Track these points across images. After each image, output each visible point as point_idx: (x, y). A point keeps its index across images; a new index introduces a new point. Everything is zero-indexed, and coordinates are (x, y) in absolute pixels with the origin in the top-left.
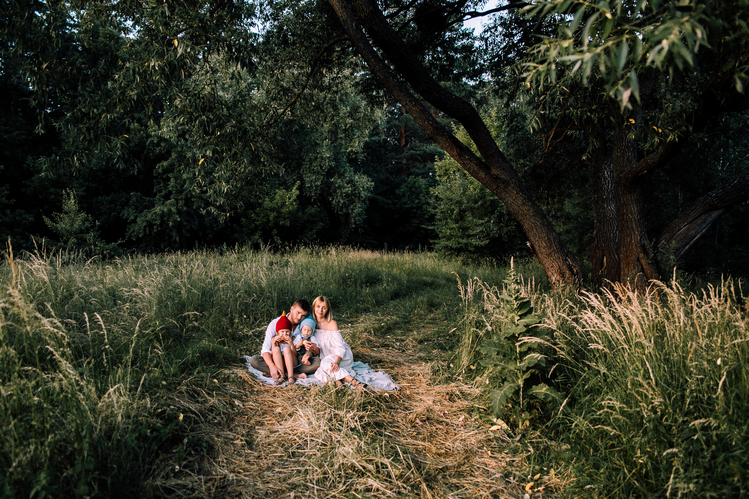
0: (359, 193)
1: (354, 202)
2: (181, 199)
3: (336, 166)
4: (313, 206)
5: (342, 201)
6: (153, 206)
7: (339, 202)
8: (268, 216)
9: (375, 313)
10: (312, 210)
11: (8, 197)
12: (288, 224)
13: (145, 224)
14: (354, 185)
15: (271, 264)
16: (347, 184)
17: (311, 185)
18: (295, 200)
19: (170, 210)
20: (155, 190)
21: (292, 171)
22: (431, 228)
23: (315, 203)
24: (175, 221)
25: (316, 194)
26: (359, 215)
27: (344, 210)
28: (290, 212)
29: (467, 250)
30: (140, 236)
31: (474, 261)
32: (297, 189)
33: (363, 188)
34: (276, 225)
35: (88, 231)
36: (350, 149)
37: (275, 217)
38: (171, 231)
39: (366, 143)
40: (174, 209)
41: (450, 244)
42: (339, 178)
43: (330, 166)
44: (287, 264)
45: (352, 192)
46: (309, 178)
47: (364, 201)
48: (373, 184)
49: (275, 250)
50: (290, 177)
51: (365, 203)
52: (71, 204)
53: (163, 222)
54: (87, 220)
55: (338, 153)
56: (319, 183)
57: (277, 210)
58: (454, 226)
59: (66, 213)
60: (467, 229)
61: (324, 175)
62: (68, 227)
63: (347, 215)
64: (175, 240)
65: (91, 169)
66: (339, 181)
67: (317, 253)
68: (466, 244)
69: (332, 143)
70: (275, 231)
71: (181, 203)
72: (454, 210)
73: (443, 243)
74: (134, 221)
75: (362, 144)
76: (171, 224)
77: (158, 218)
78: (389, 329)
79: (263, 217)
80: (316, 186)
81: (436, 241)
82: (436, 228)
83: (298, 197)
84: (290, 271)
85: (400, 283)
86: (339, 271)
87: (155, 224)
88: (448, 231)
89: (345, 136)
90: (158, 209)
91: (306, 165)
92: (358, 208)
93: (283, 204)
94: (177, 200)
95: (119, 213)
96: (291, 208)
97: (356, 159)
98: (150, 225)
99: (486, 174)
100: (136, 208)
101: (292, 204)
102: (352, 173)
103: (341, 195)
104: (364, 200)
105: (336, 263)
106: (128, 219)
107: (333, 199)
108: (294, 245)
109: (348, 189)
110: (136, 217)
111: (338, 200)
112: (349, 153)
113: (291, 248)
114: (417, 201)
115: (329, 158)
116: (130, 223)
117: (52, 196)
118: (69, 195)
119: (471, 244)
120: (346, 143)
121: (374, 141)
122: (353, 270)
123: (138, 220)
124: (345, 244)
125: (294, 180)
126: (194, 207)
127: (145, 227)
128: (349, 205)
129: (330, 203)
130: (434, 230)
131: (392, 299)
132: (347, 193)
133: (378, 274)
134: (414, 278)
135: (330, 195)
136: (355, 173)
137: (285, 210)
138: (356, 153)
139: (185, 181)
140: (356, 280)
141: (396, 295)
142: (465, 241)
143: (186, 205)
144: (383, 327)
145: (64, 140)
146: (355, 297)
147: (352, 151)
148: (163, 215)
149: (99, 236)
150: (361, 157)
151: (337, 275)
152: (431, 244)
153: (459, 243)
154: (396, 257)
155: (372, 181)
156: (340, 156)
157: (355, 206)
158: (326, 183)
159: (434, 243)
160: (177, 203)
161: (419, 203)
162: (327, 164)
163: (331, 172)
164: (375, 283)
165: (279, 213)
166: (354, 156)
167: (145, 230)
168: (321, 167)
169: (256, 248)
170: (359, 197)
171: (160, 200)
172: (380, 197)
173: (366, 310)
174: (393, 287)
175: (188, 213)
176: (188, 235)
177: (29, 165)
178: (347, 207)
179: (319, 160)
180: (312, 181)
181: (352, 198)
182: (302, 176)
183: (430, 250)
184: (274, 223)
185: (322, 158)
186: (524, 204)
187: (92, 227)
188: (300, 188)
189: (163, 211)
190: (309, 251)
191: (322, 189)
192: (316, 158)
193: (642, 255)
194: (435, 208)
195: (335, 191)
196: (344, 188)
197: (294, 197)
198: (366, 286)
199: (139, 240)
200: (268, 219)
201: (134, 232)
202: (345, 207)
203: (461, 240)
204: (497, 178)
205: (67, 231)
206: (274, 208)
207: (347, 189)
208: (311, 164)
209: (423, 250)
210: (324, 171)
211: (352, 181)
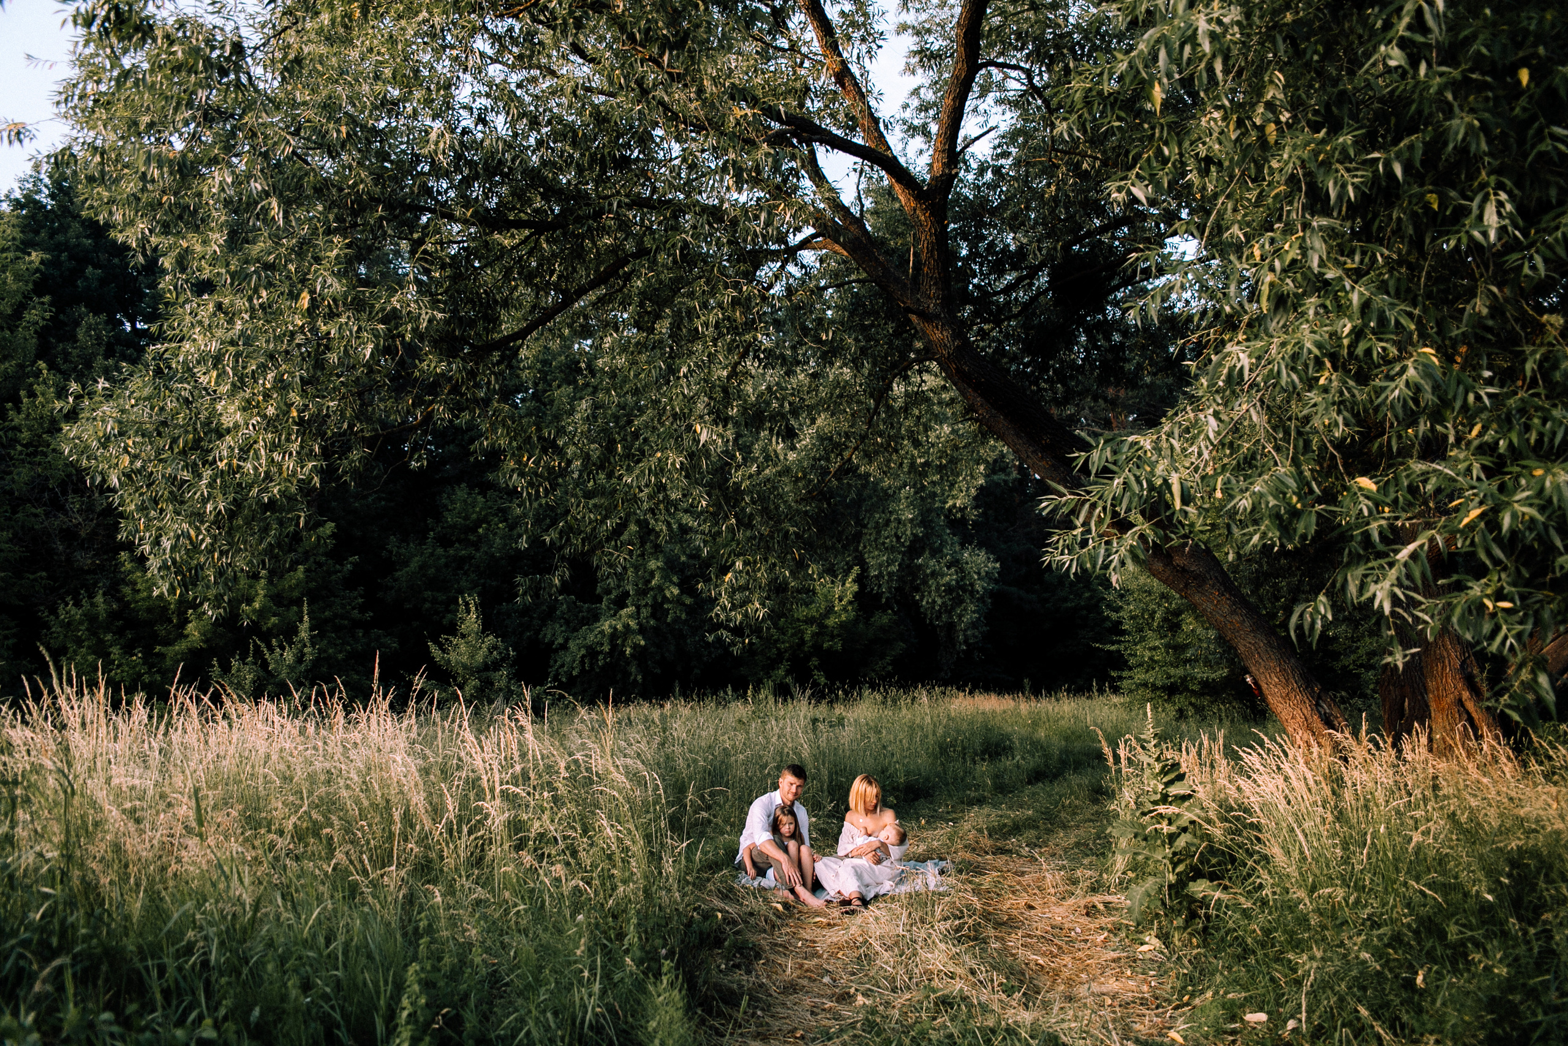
0: (972, 585)
1: (962, 601)
2: (646, 605)
3: (926, 535)
4: (884, 611)
5: (939, 601)
6: (596, 618)
7: (934, 602)
8: (803, 632)
9: (995, 806)
10: (884, 619)
11: (363, 609)
12: (839, 647)
13: (583, 652)
14: (962, 570)
15: (815, 721)
16: (949, 568)
17: (881, 573)
18: (850, 603)
19: (627, 627)
20: (599, 590)
21: (844, 547)
22: (1113, 648)
23: (889, 605)
24: (635, 646)
25: (890, 588)
26: (974, 625)
27: (944, 617)
28: (842, 625)
29: (1187, 689)
30: (574, 673)
31: (1199, 710)
32: (854, 581)
33: (979, 574)
34: (817, 648)
35: (496, 666)
36: (950, 503)
37: (814, 635)
38: (628, 663)
39: (981, 489)
40: (632, 623)
41: (1150, 677)
42: (933, 556)
43: (915, 535)
44: (841, 721)
45: (957, 582)
46: (876, 560)
47: (981, 599)
48: (998, 565)
49: (818, 696)
50: (839, 558)
51: (984, 602)
52: (471, 621)
53: (614, 646)
54: (495, 647)
55: (930, 510)
56: (894, 568)
57: (818, 621)
58: (1157, 643)
59: (463, 636)
60: (1183, 648)
61: (904, 553)
62: (465, 659)
63: (951, 627)
64: (635, 680)
65: (493, 556)
66: (932, 562)
67: (894, 701)
68: (1184, 679)
69: (916, 493)
70: (814, 661)
71: (645, 612)
72: (1154, 612)
73: (1140, 676)
74: (564, 647)
75: (973, 491)
76: (628, 651)
77: (606, 641)
78: (1016, 829)
79: (793, 635)
80: (890, 574)
81: (1125, 674)
82: (1122, 647)
83: (856, 595)
84: (847, 735)
85: (1047, 756)
86: (934, 734)
87: (601, 652)
88: (1147, 654)
89: (942, 478)
90: (606, 626)
91: (869, 534)
92: (969, 613)
93: (830, 610)
94: (638, 608)
95: (538, 632)
96: (843, 618)
97: (964, 520)
98: (592, 653)
99: (1165, 565)
100: (567, 622)
101: (845, 609)
102: (958, 548)
103: (938, 589)
104: (982, 597)
105: (928, 719)
106: (553, 642)
107: (922, 597)
108: (853, 687)
109: (950, 577)
110: (567, 640)
111: (931, 599)
112: (950, 510)
113: (846, 693)
114: (1087, 595)
115: (911, 520)
116: (556, 651)
117: (427, 605)
118: (467, 604)
119: (1194, 678)
120: (943, 491)
121: (997, 484)
122: (958, 732)
123: (571, 645)
124: (945, 683)
125: (847, 563)
126: (669, 620)
127: (583, 656)
128: (953, 608)
129: (917, 604)
130: (1119, 651)
131: (1030, 783)
132: (948, 585)
133: (1008, 737)
134: (1078, 745)
135: (917, 589)
136: (962, 546)
137: (831, 621)
138: (962, 510)
139: (652, 574)
140: (964, 748)
141: (1037, 776)
142: (1179, 672)
143: (653, 615)
144: (1005, 825)
145: (445, 506)
146: (962, 780)
147: (954, 506)
148: (614, 635)
149: (515, 675)
150: (973, 515)
151: (931, 739)
152: (1113, 679)
153: (1169, 677)
154: (1046, 706)
155: (996, 561)
156: (934, 514)
157: (965, 609)
158: (908, 566)
159: (1120, 678)
160: (638, 613)
161: (1091, 598)
162: (908, 532)
163: (916, 547)
164: (998, 754)
165: (822, 626)
166: (959, 515)
167: (582, 662)
168: (898, 538)
169: (783, 692)
170: (972, 593)
171: (609, 609)
172: (1014, 589)
173: (980, 801)
174: (1032, 762)
175: (655, 629)
176: (658, 671)
177: (391, 552)
178: (949, 612)
179: (893, 525)
180: (881, 565)
181: (958, 592)
182: (862, 555)
183: (1116, 690)
184: (813, 646)
185: (899, 521)
186: (1233, 612)
187: (503, 660)
188: (858, 580)
189: (615, 629)
190: (880, 698)
191: (901, 579)
192: (888, 522)
193: (1466, 695)
194: (1118, 609)
195: (925, 582)
196: (943, 575)
197: (849, 596)
198: (983, 760)
199: (572, 680)
200: (802, 639)
201: (562, 666)
202: (946, 611)
203: (1172, 671)
204: (1184, 570)
205: (465, 667)
206: (813, 617)
207: (948, 578)
208: (879, 533)
209: (1101, 691)
210: (903, 545)
211: (958, 561)
